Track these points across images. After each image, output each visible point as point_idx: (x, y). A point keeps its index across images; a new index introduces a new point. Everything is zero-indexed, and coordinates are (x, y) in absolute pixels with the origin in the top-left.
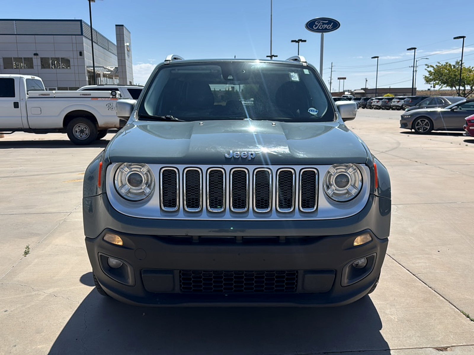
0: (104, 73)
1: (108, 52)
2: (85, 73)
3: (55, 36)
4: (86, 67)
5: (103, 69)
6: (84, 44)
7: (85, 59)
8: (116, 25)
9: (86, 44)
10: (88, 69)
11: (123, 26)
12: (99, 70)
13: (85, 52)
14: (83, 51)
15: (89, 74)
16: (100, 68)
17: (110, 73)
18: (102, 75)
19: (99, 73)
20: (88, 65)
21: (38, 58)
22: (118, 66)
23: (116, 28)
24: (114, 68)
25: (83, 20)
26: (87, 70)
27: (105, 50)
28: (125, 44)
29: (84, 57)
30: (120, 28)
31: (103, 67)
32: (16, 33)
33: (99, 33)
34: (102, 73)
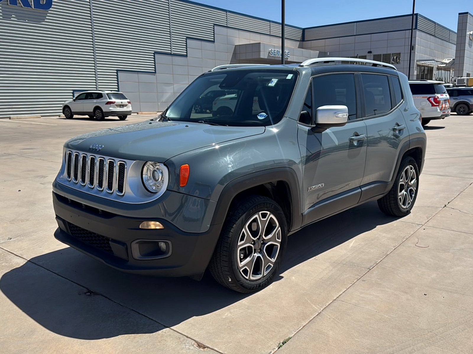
0: (438, 66)
1: (448, 43)
2: (414, 68)
3: (389, 33)
4: (415, 61)
5: (434, 62)
6: (417, 38)
7: (416, 53)
8: (460, 14)
9: (419, 37)
10: (418, 63)
11: (467, 13)
12: (431, 63)
13: (416, 46)
14: (415, 45)
15: (419, 68)
16: (431, 62)
17: (445, 65)
18: (435, 69)
19: (432, 66)
20: (418, 59)
21: (371, 56)
22: (456, 57)
23: (459, 16)
24: (452, 60)
25: (418, 13)
26: (416, 64)
27: (445, 42)
28: (468, 33)
29: (415, 51)
30: (463, 16)
31: (434, 60)
32: (355, 34)
33: (438, 24)
34: (437, 66)
